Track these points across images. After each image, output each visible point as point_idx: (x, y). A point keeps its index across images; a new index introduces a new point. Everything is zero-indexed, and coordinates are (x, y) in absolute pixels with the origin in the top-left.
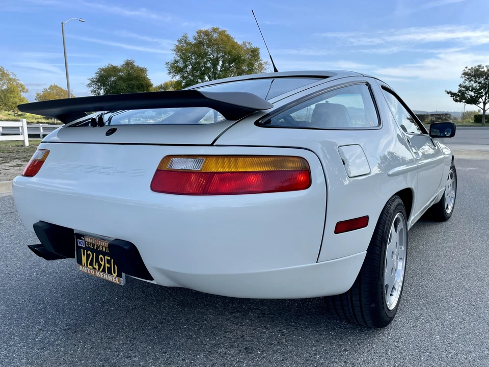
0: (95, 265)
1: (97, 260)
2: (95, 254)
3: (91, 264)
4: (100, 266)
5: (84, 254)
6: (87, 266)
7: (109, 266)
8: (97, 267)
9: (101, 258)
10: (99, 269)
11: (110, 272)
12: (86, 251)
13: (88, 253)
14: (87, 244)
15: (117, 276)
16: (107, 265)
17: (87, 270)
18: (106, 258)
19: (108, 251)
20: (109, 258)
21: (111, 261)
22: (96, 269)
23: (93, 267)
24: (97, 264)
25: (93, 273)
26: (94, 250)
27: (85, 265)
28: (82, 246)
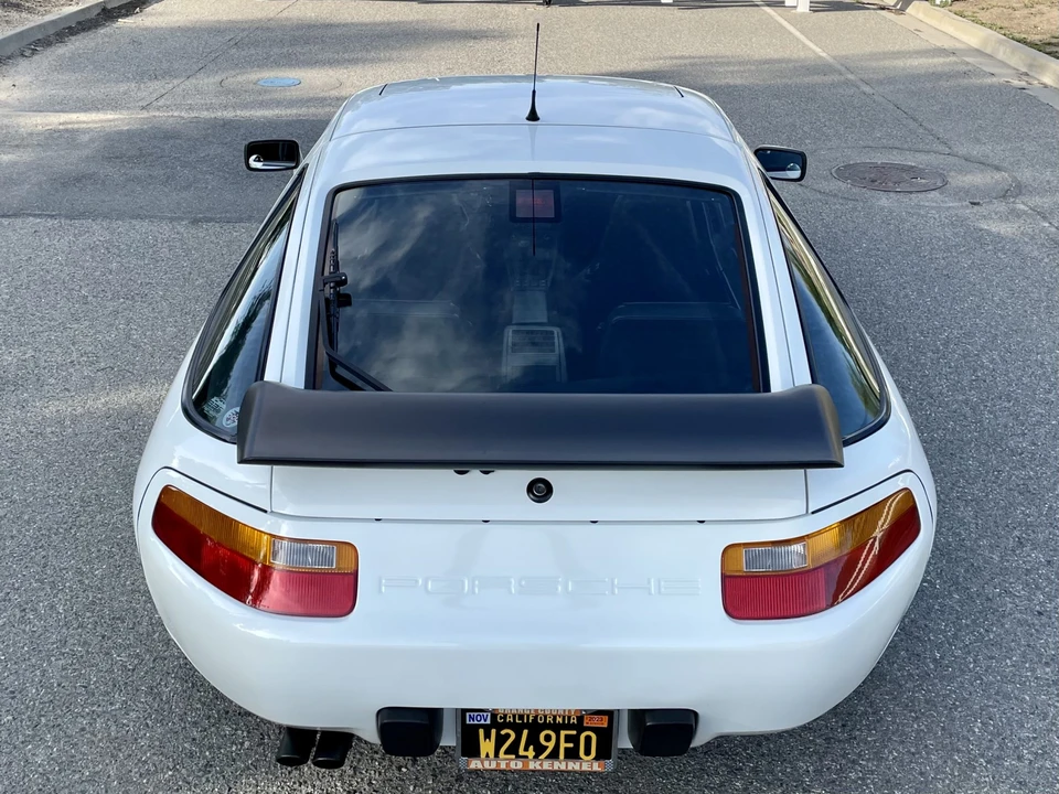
0: (526, 749)
1: (534, 742)
2: (525, 732)
3: (513, 750)
4: (539, 750)
5: (487, 736)
6: (497, 755)
7: (571, 745)
8: (531, 753)
9: (548, 738)
10: (536, 757)
11: (572, 754)
12: (493, 731)
13: (503, 732)
14: (501, 718)
15: (596, 759)
16: (563, 745)
17: (498, 764)
18: (563, 733)
19: (574, 721)
20: (574, 732)
21: (578, 736)
22: (526, 757)
23: (518, 756)
24: (531, 747)
25: (517, 765)
26: (524, 726)
27: (492, 755)
28: (482, 722)
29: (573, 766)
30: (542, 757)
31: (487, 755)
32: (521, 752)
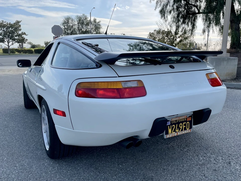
0: (177, 130)
1: (178, 127)
2: (177, 125)
3: (175, 131)
4: (179, 129)
5: (170, 128)
6: (172, 133)
7: (185, 126)
8: (178, 131)
9: (181, 126)
11: (185, 129)
12: (171, 126)
13: (173, 126)
14: (172, 122)
15: (189, 129)
16: (184, 127)
17: (172, 135)
18: (184, 123)
19: (185, 120)
20: (185, 123)
21: (186, 123)
22: (177, 132)
23: (176, 132)
24: (178, 129)
25: (176, 134)
26: (177, 123)
27: (171, 133)
28: (169, 124)
29: (186, 132)
30: (180, 131)
31: (170, 133)
32: (176, 131)
